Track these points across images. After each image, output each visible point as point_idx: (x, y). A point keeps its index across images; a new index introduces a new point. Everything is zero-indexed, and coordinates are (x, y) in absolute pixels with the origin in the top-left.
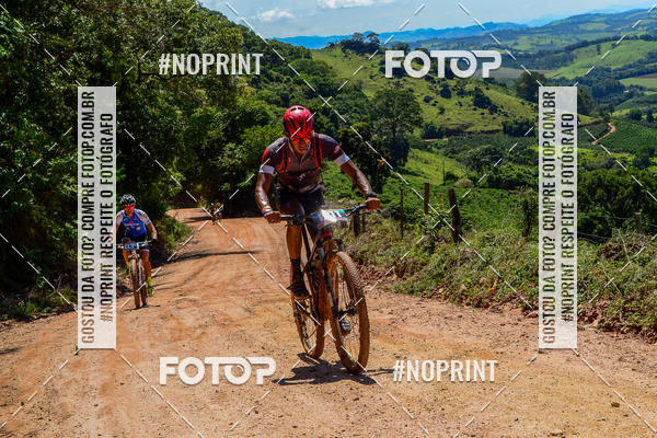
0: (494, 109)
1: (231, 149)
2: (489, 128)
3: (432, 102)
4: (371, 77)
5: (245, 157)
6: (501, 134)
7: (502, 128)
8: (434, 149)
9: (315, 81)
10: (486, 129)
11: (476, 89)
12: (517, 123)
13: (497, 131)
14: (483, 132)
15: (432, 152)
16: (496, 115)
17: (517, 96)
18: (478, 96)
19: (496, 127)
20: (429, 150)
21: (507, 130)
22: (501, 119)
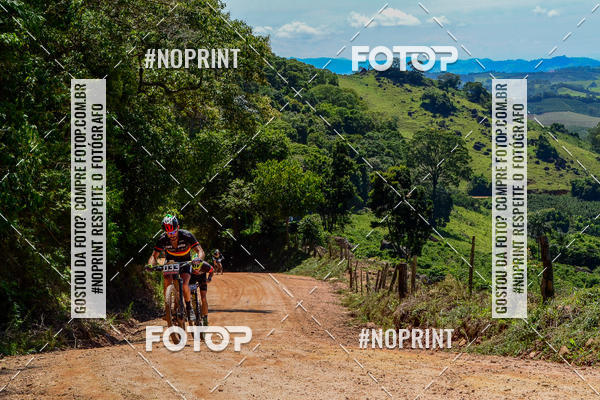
0: (561, 164)
1: (239, 187)
2: (554, 187)
3: (484, 150)
4: (410, 114)
5: (255, 196)
6: (569, 195)
7: (570, 188)
8: (483, 209)
9: (341, 113)
10: (550, 188)
11: (541, 137)
12: (589, 183)
13: (564, 192)
14: (546, 192)
15: (481, 212)
16: (563, 171)
17: (591, 150)
18: (542, 146)
19: (563, 187)
20: (477, 210)
21: (577, 192)
22: (569, 177)
